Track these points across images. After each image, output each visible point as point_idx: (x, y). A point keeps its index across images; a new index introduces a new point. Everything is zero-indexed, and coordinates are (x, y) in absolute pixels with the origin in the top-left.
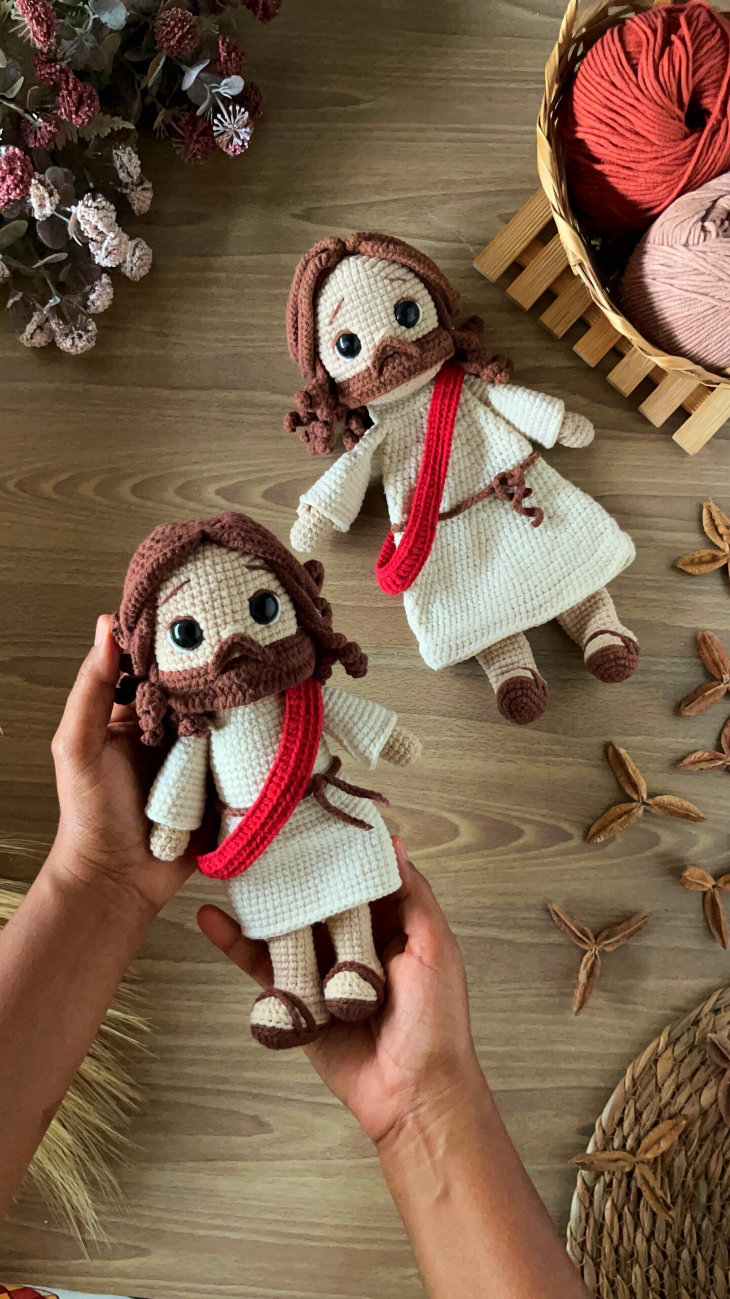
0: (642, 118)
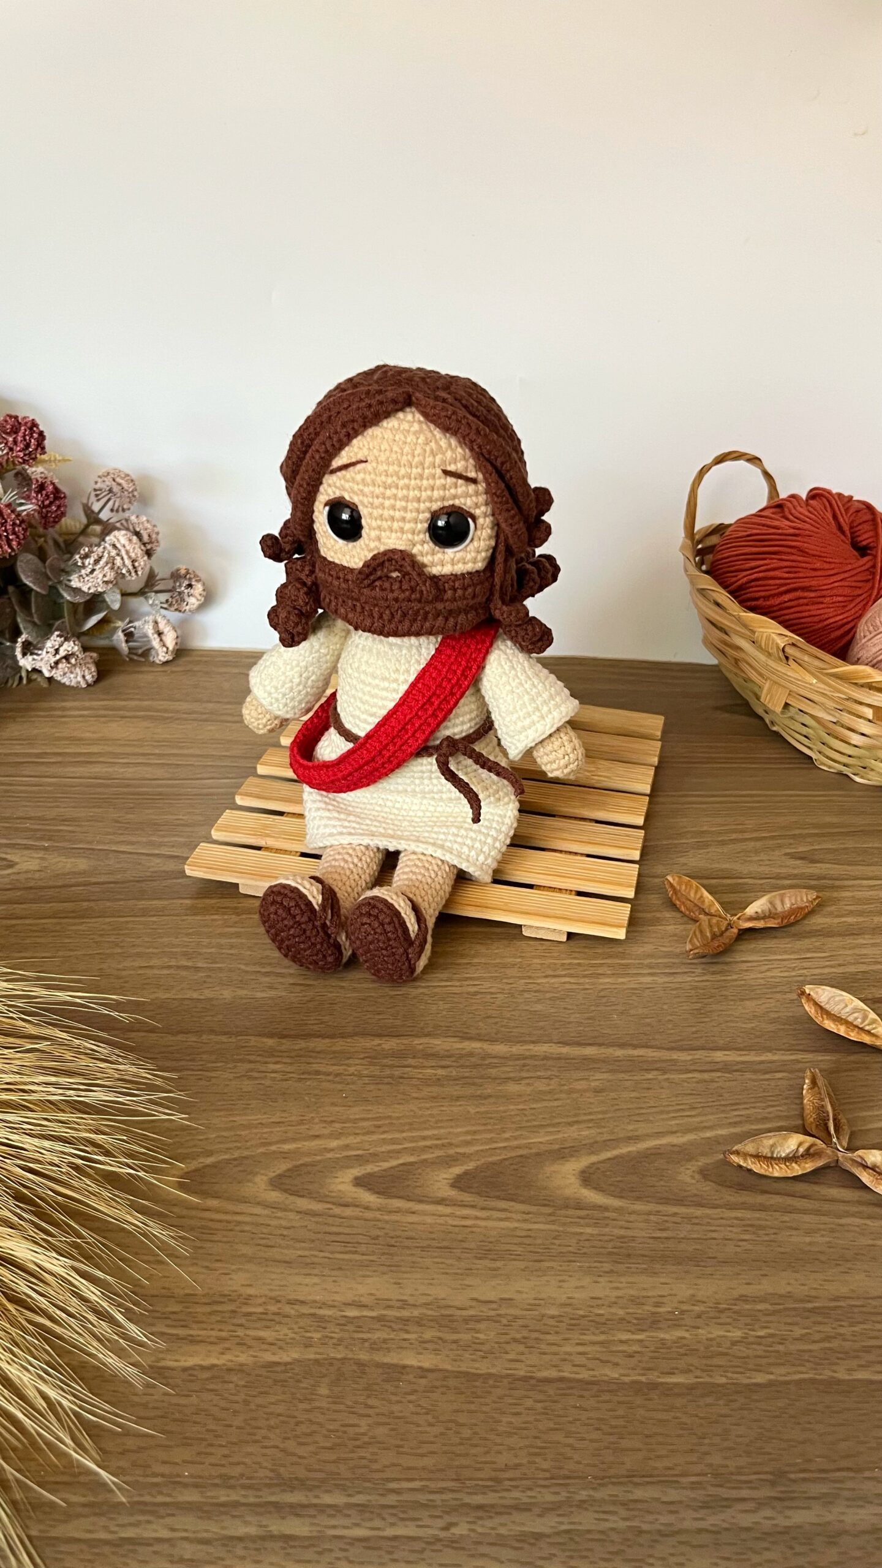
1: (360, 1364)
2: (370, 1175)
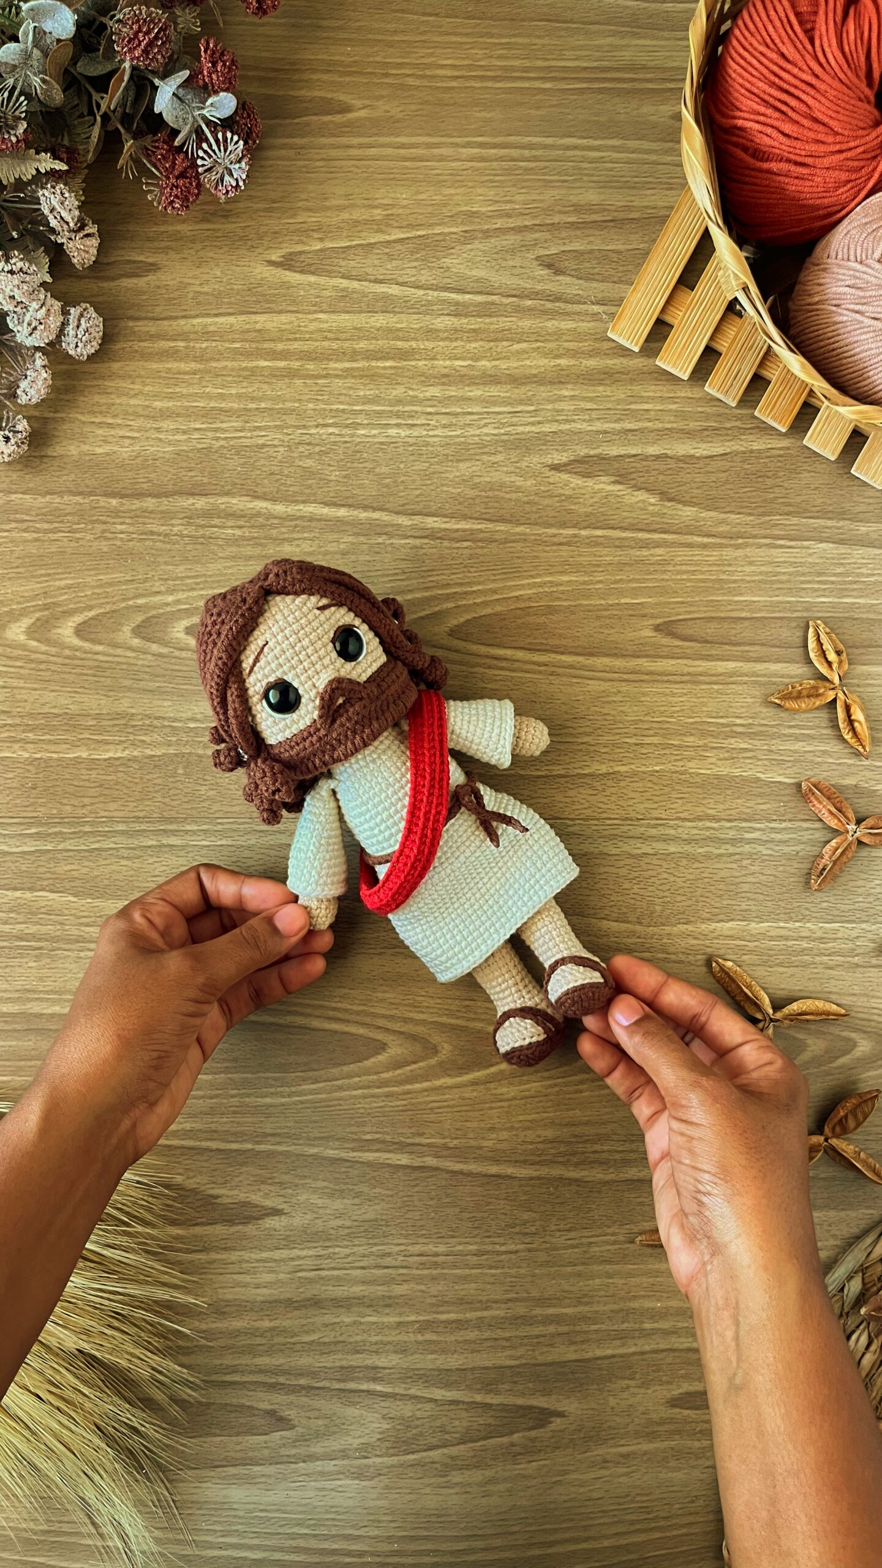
0: (823, 100)
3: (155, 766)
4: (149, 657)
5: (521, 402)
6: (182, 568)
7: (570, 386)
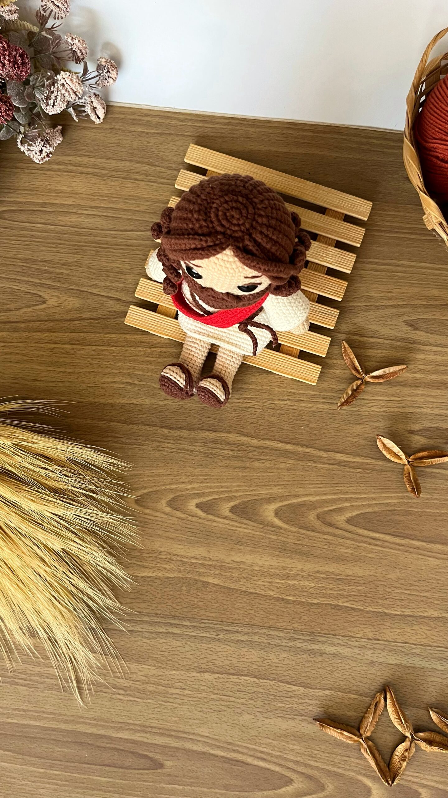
1: (195, 580)
2: (202, 503)
3: (170, 584)
4: (174, 519)
5: (393, 395)
6: (198, 470)
7: (421, 389)
